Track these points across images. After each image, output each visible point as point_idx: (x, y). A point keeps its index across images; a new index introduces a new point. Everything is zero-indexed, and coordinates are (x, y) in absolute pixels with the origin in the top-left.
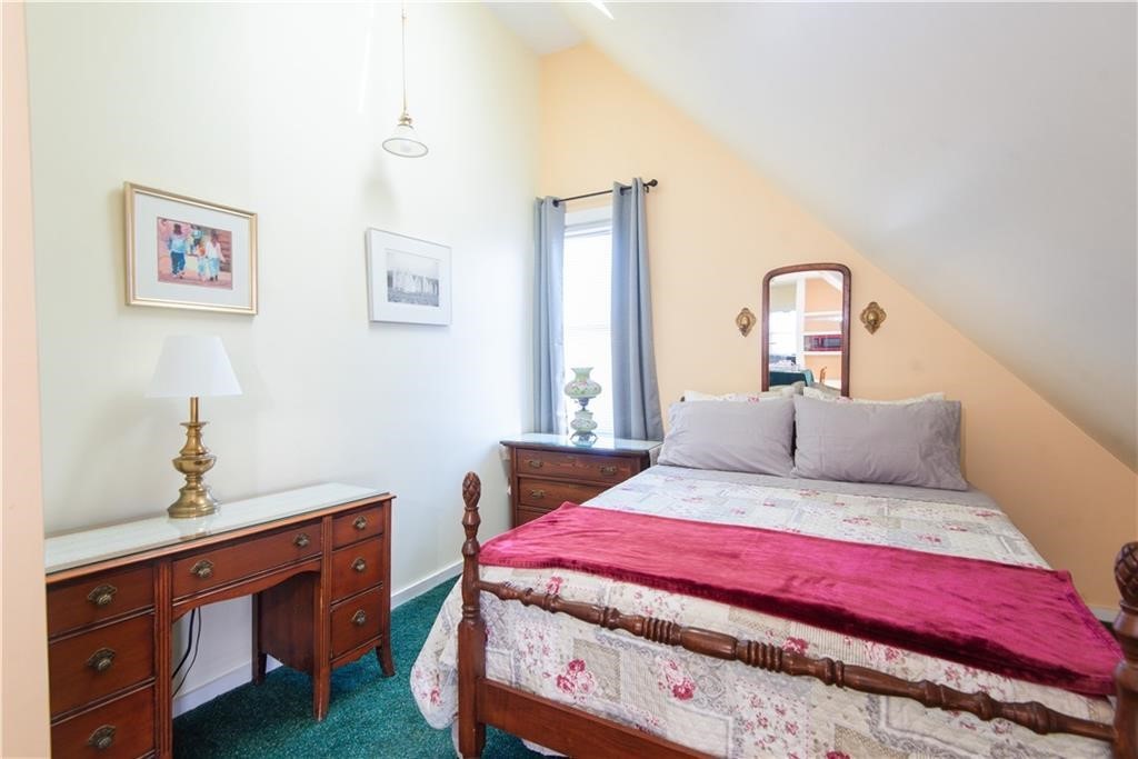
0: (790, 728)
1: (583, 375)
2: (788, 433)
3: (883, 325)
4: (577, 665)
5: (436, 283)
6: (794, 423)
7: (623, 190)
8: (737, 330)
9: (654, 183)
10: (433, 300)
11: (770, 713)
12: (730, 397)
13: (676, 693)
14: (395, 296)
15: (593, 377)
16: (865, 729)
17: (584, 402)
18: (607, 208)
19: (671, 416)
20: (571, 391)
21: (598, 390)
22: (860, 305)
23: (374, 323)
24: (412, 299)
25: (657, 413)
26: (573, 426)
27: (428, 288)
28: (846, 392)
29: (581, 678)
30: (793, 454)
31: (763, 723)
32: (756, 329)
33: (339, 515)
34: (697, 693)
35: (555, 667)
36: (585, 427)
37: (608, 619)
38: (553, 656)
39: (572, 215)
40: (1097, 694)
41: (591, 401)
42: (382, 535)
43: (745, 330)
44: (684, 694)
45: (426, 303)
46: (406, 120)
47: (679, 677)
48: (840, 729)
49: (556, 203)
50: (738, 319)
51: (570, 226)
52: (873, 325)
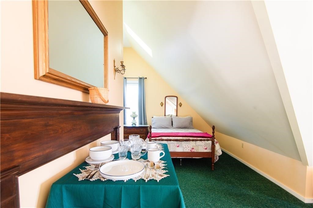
0: (188, 147)
1: (134, 113)
2: (171, 122)
3: (182, 106)
6: (172, 121)
7: (140, 78)
8: (160, 106)
9: (146, 78)
11: (187, 146)
13: (177, 147)
16: (195, 145)
17: (134, 118)
18: (137, 81)
21: (136, 116)
22: (179, 103)
25: (146, 120)
26: (131, 123)
28: (177, 116)
30: (172, 125)
31: (186, 147)
32: (164, 105)
34: (179, 146)
36: (134, 123)
39: (128, 81)
40: (211, 138)
43: (162, 106)
44: (178, 146)
47: (177, 145)
48: (193, 146)
49: (125, 78)
50: (161, 104)
51: (128, 83)
52: (181, 106)
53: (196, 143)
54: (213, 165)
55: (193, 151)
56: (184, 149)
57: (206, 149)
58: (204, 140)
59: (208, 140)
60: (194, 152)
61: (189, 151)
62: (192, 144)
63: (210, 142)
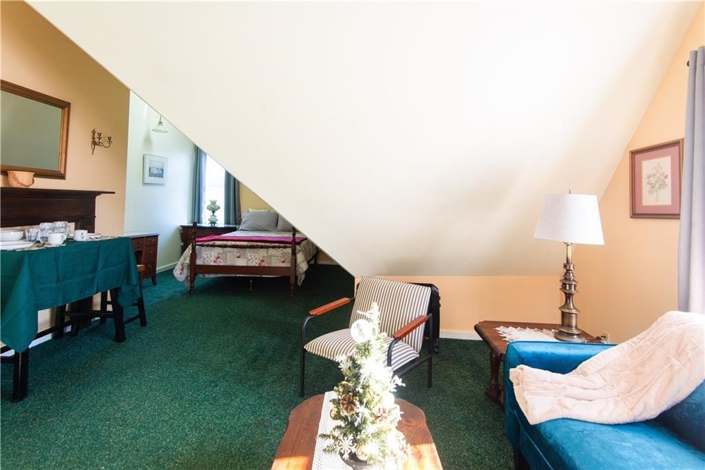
0: (256, 259)
1: (214, 203)
2: (276, 220)
4: (219, 257)
5: (162, 170)
10: (161, 176)
11: (253, 257)
12: (262, 211)
14: (151, 175)
15: (217, 204)
16: (266, 255)
17: (214, 212)
19: (244, 216)
20: (209, 208)
21: (219, 208)
23: (144, 184)
24: (155, 175)
26: (209, 220)
27: (160, 172)
29: (219, 260)
30: (277, 226)
33: (147, 237)
34: (241, 256)
35: (213, 259)
36: (214, 220)
37: (225, 246)
38: (213, 257)
41: (216, 212)
42: (156, 244)
44: (239, 257)
45: (159, 177)
46: (160, 123)
47: (238, 255)
48: (263, 256)
53: (267, 253)
54: (292, 288)
55: (263, 264)
56: (249, 262)
57: (284, 262)
58: (279, 247)
59: (285, 247)
60: (264, 267)
61: (257, 265)
62: (262, 253)
63: (289, 250)
